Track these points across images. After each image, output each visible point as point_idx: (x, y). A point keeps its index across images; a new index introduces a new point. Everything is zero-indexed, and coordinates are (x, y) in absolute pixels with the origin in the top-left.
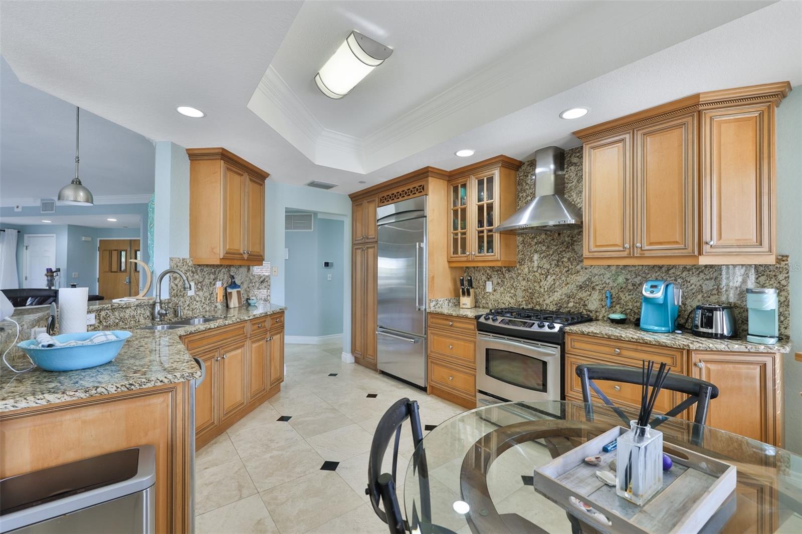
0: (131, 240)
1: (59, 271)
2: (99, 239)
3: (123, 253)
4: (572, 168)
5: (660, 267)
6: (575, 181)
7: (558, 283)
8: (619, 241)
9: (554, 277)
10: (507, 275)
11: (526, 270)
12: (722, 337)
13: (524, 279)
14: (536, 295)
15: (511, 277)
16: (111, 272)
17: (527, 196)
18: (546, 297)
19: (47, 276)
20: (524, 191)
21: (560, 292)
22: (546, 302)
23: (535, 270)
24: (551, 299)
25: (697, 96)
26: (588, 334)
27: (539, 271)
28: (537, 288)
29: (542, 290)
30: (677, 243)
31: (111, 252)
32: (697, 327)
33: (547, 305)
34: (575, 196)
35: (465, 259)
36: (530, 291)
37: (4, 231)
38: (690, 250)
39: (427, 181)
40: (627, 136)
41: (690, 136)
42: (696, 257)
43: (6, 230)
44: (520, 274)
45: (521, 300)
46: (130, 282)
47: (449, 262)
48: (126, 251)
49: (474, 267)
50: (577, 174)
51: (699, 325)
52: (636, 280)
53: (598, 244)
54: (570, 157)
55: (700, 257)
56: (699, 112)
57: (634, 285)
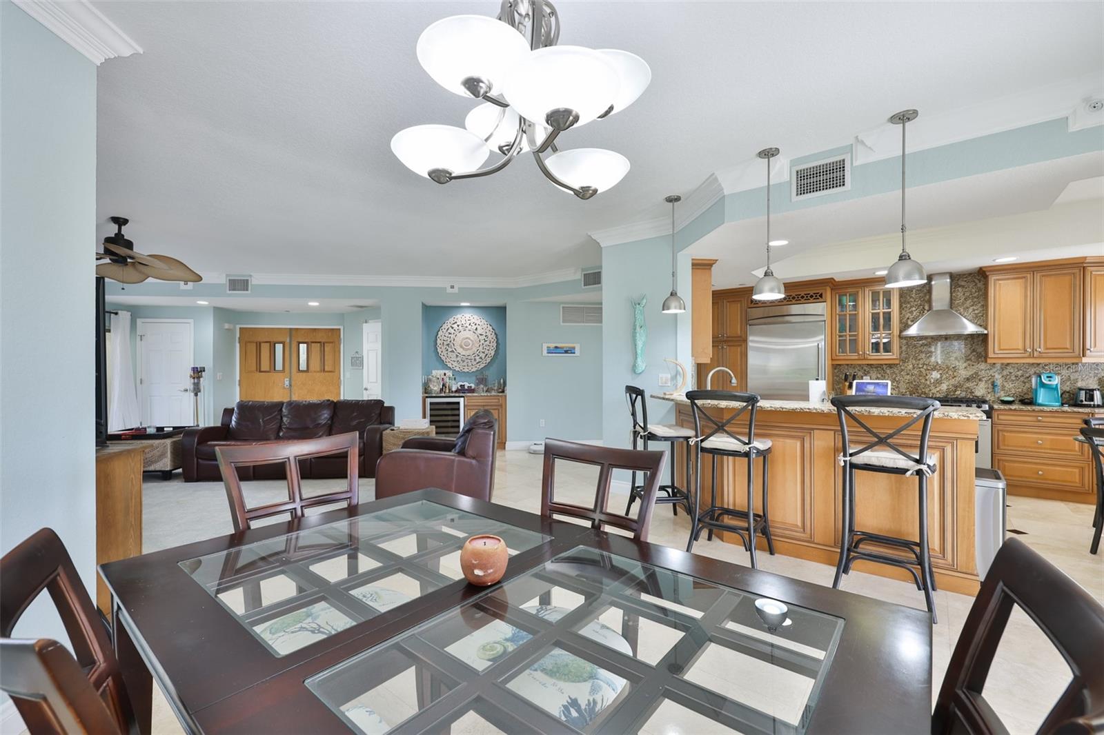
0: (291, 329)
1: (204, 371)
2: (238, 327)
3: (279, 347)
4: (960, 289)
5: (1038, 364)
6: (963, 299)
7: (944, 376)
8: (1020, 346)
9: (941, 372)
10: (888, 371)
11: (911, 366)
12: (1098, 406)
13: (908, 374)
14: (921, 386)
15: (894, 372)
16: (260, 371)
17: (911, 307)
18: (932, 387)
19: (194, 378)
20: (909, 303)
21: (947, 383)
22: (932, 391)
23: (921, 366)
24: (938, 389)
25: (1085, 258)
26: (1015, 410)
27: (925, 367)
28: (923, 381)
29: (928, 383)
30: (1067, 348)
31: (259, 345)
32: (1082, 401)
33: (933, 394)
34: (962, 310)
35: (856, 357)
36: (914, 383)
37: (116, 314)
38: (1077, 353)
39: (826, 290)
40: (1028, 275)
41: (1078, 283)
42: (1079, 357)
43: (119, 312)
44: (903, 370)
45: (904, 391)
46: (290, 385)
47: (832, 360)
48: (283, 343)
49: (848, 365)
50: (964, 294)
51: (1084, 400)
52: (1018, 373)
53: (1002, 348)
54: (958, 280)
55: (1083, 358)
56: (1084, 267)
57: (1016, 377)
